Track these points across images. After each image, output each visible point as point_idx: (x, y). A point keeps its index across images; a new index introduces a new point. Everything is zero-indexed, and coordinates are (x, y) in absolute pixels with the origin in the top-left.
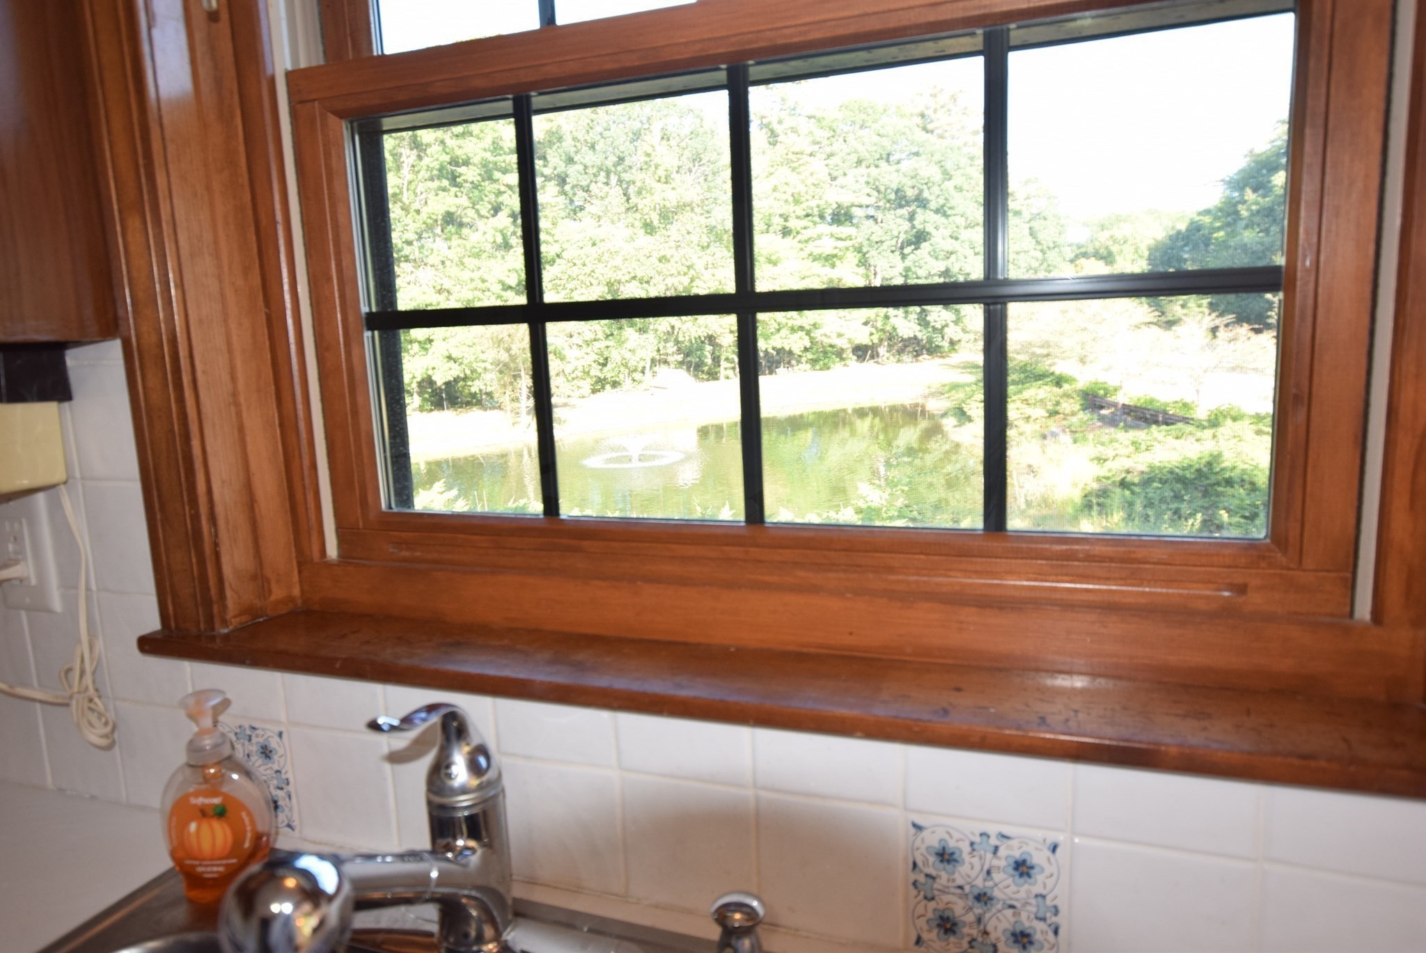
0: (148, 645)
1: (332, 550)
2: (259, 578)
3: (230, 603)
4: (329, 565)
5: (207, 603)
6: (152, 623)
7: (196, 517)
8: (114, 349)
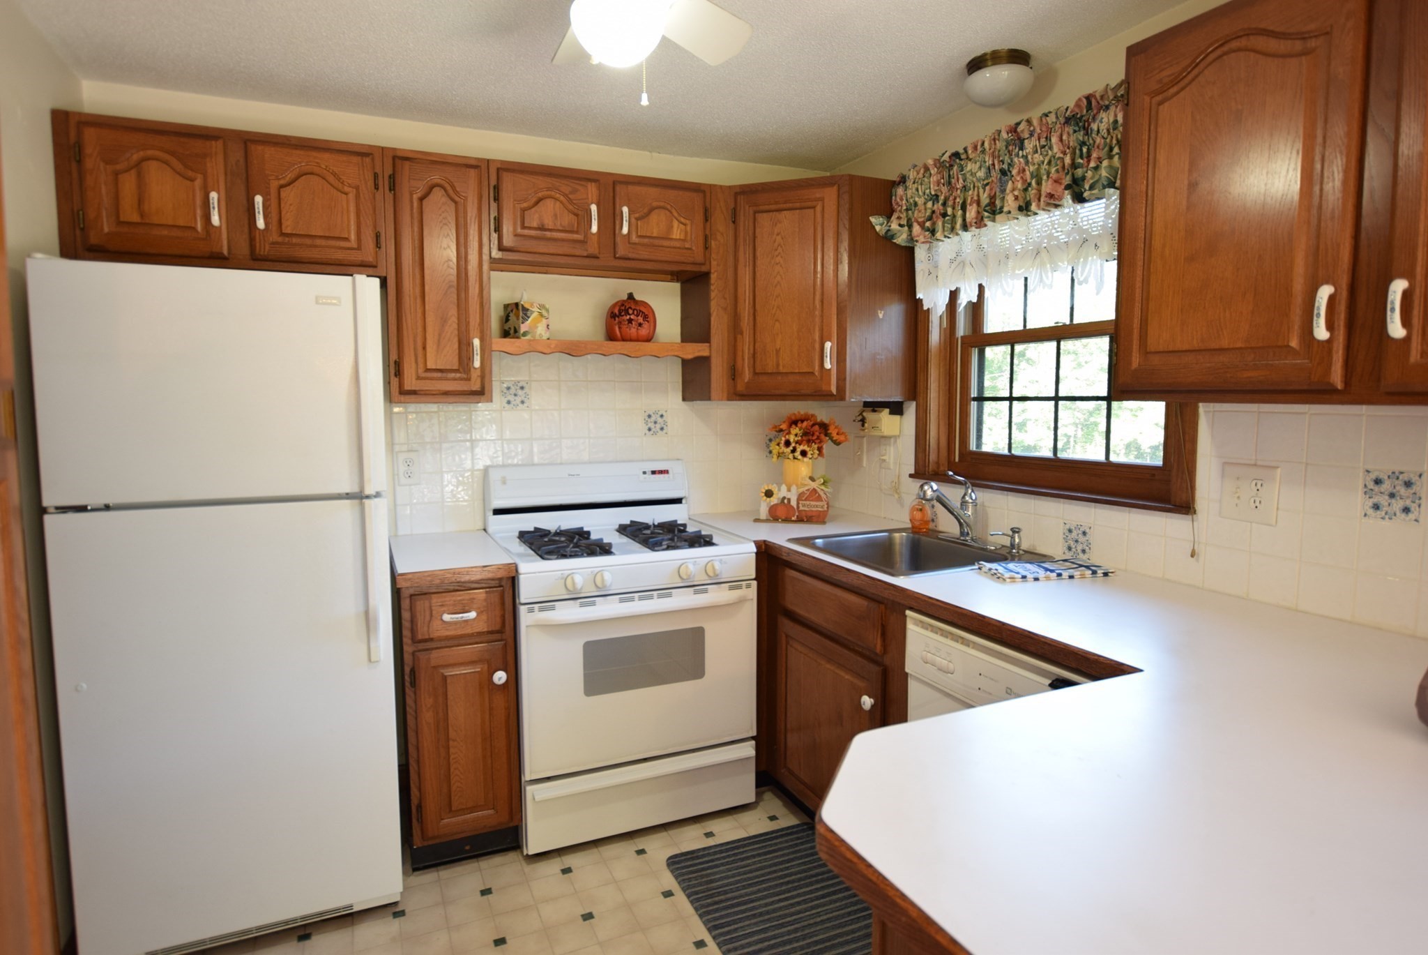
0: (911, 476)
1: (957, 460)
2: (938, 463)
3: (930, 467)
4: (956, 463)
5: (925, 467)
6: (913, 472)
7: (926, 445)
8: (914, 403)
